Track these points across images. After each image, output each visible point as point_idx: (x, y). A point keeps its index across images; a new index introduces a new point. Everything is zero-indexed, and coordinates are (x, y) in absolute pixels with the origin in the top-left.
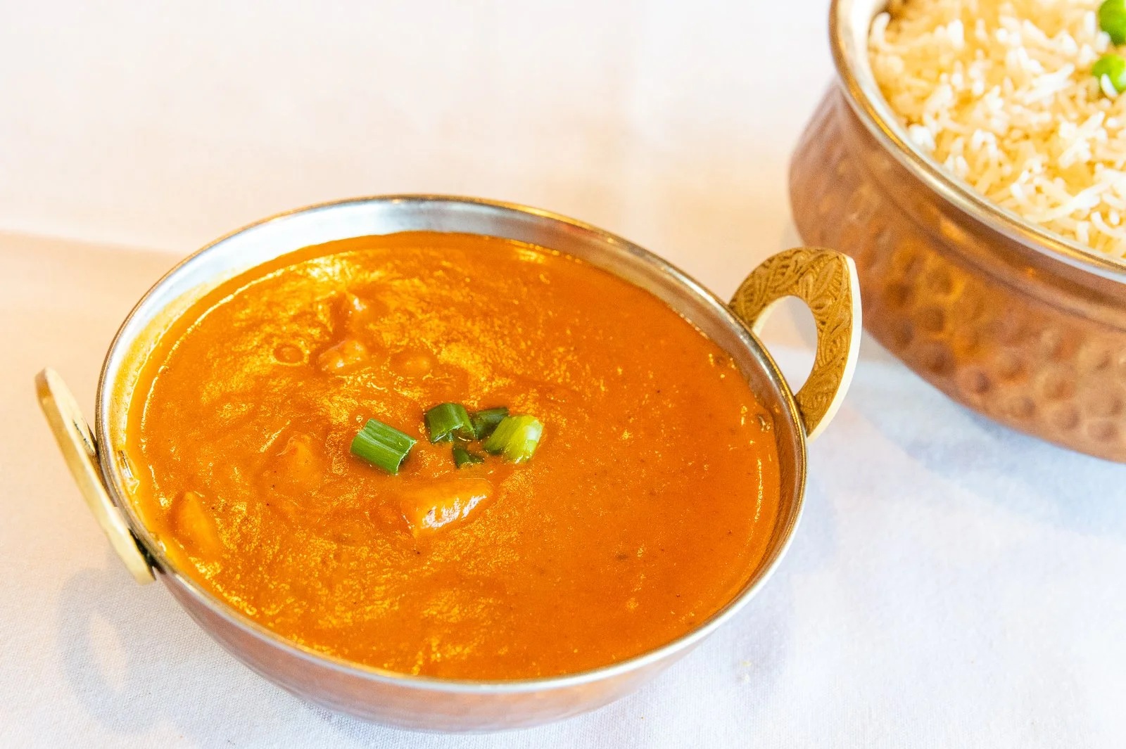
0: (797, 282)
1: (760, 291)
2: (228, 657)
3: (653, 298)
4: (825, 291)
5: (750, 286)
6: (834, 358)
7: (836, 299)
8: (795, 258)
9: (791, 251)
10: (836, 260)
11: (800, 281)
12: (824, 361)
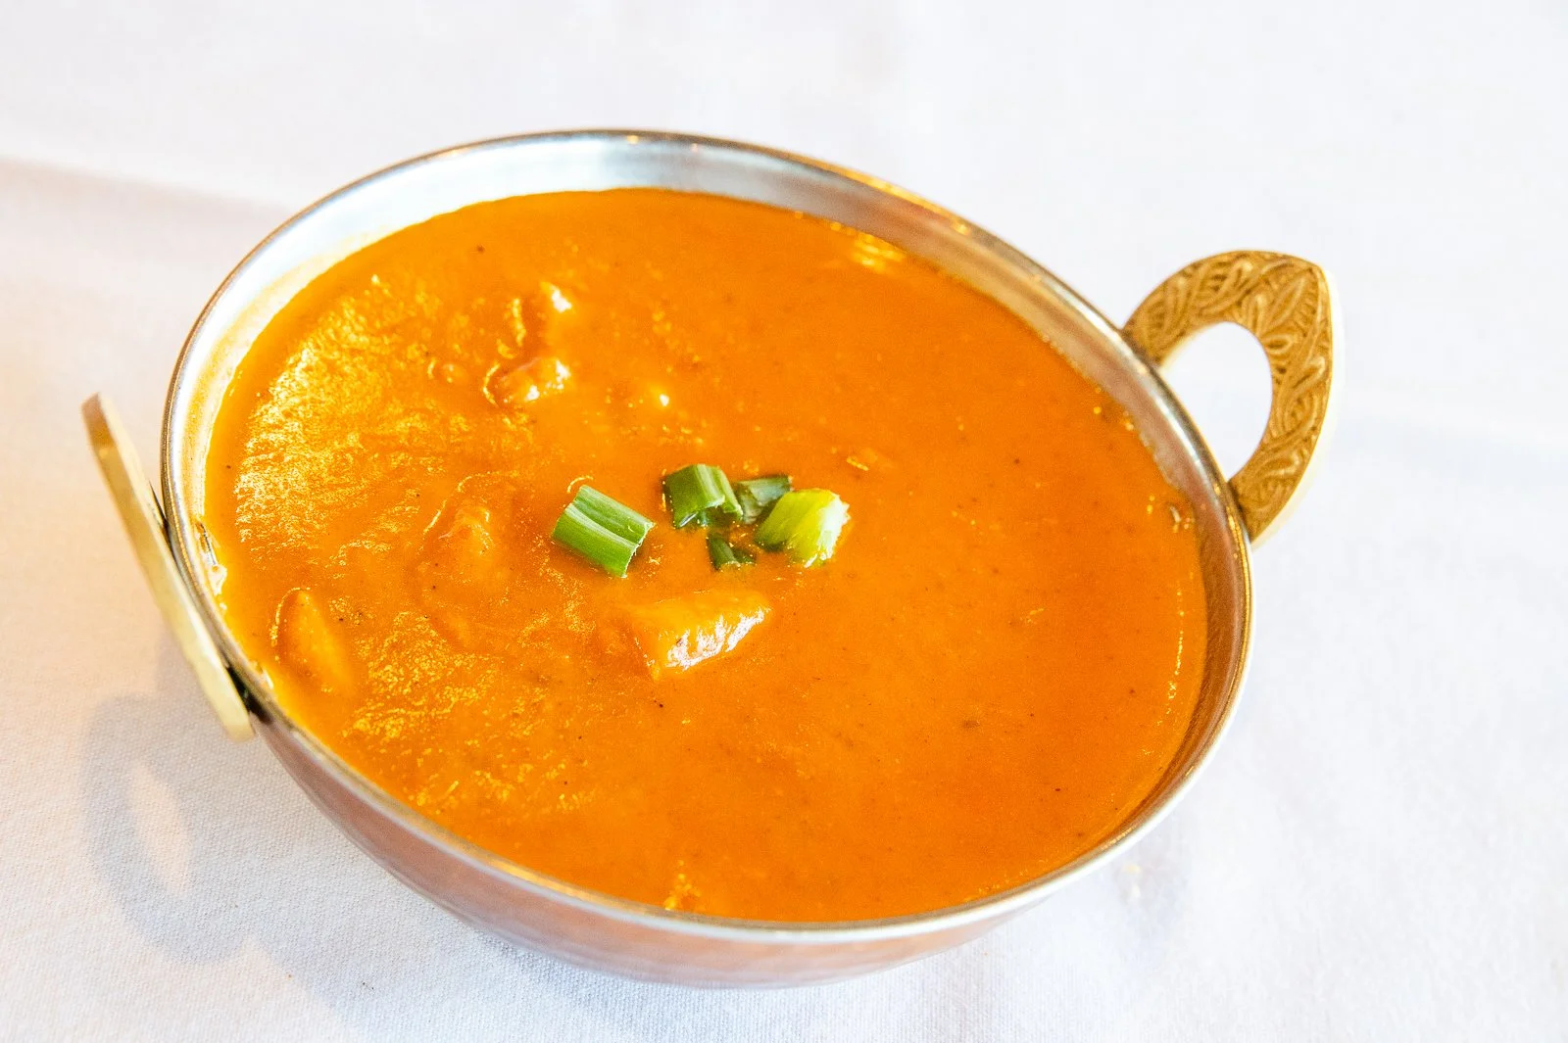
0: (1239, 304)
1: (1175, 309)
2: (353, 850)
3: (1004, 311)
4: (1287, 320)
5: (1161, 303)
6: (1298, 426)
7: (1305, 335)
8: (1237, 265)
9: (1230, 254)
10: (1308, 274)
11: (1244, 303)
12: (1281, 429)
